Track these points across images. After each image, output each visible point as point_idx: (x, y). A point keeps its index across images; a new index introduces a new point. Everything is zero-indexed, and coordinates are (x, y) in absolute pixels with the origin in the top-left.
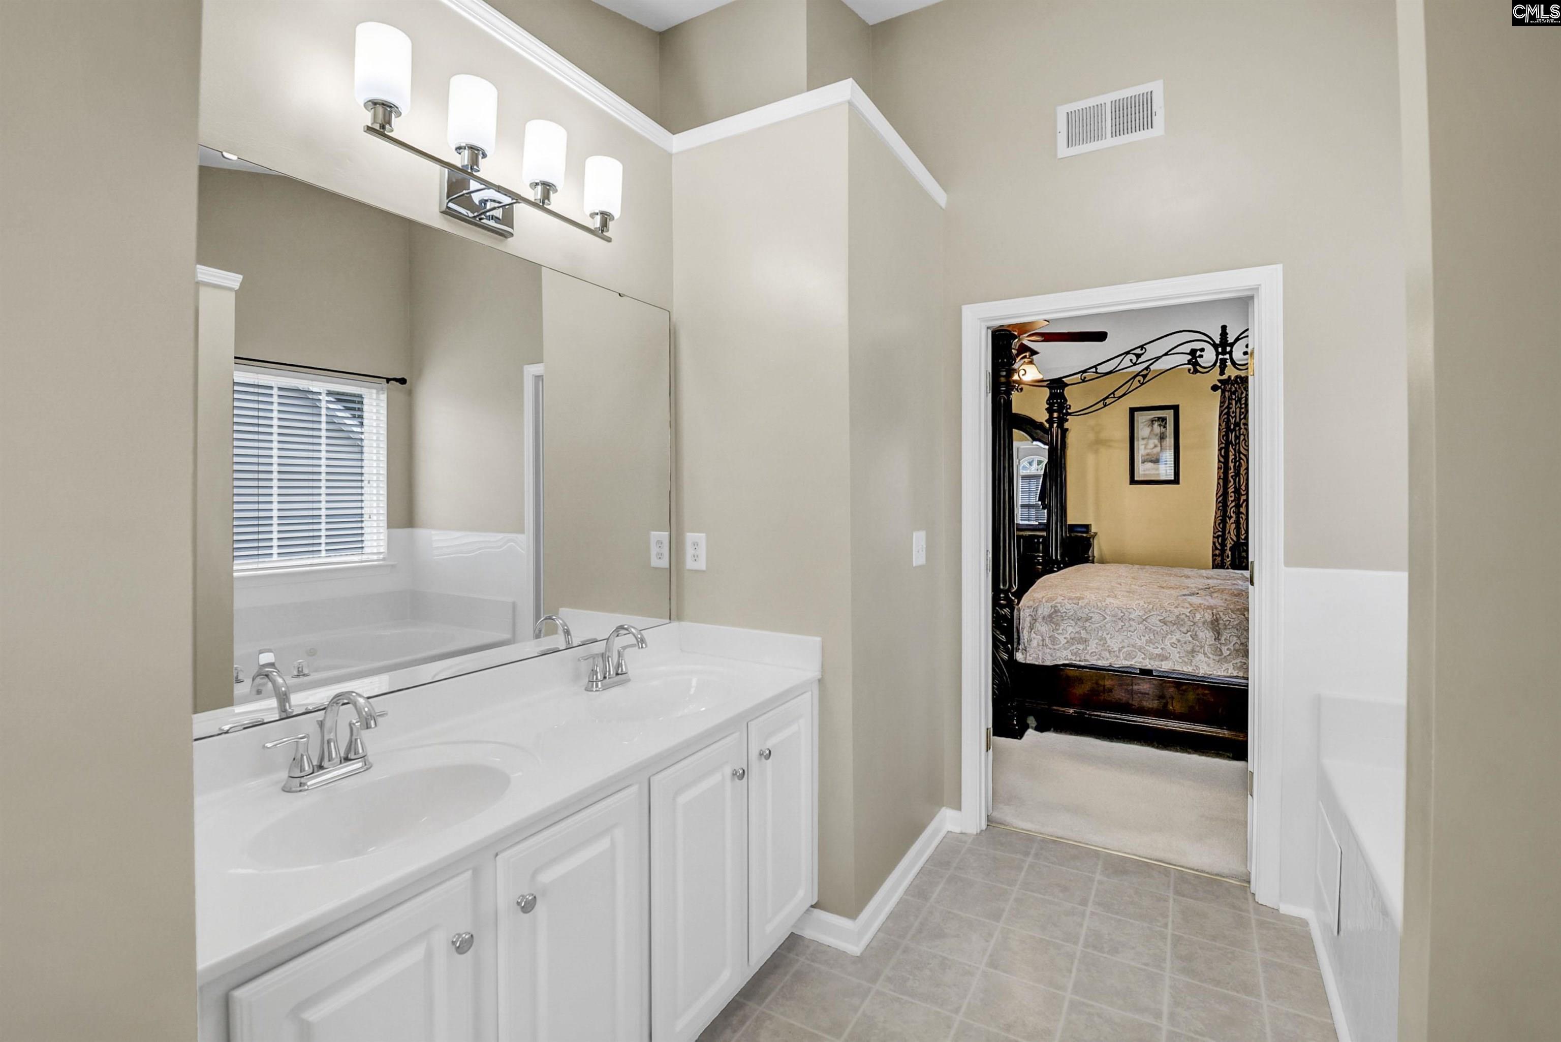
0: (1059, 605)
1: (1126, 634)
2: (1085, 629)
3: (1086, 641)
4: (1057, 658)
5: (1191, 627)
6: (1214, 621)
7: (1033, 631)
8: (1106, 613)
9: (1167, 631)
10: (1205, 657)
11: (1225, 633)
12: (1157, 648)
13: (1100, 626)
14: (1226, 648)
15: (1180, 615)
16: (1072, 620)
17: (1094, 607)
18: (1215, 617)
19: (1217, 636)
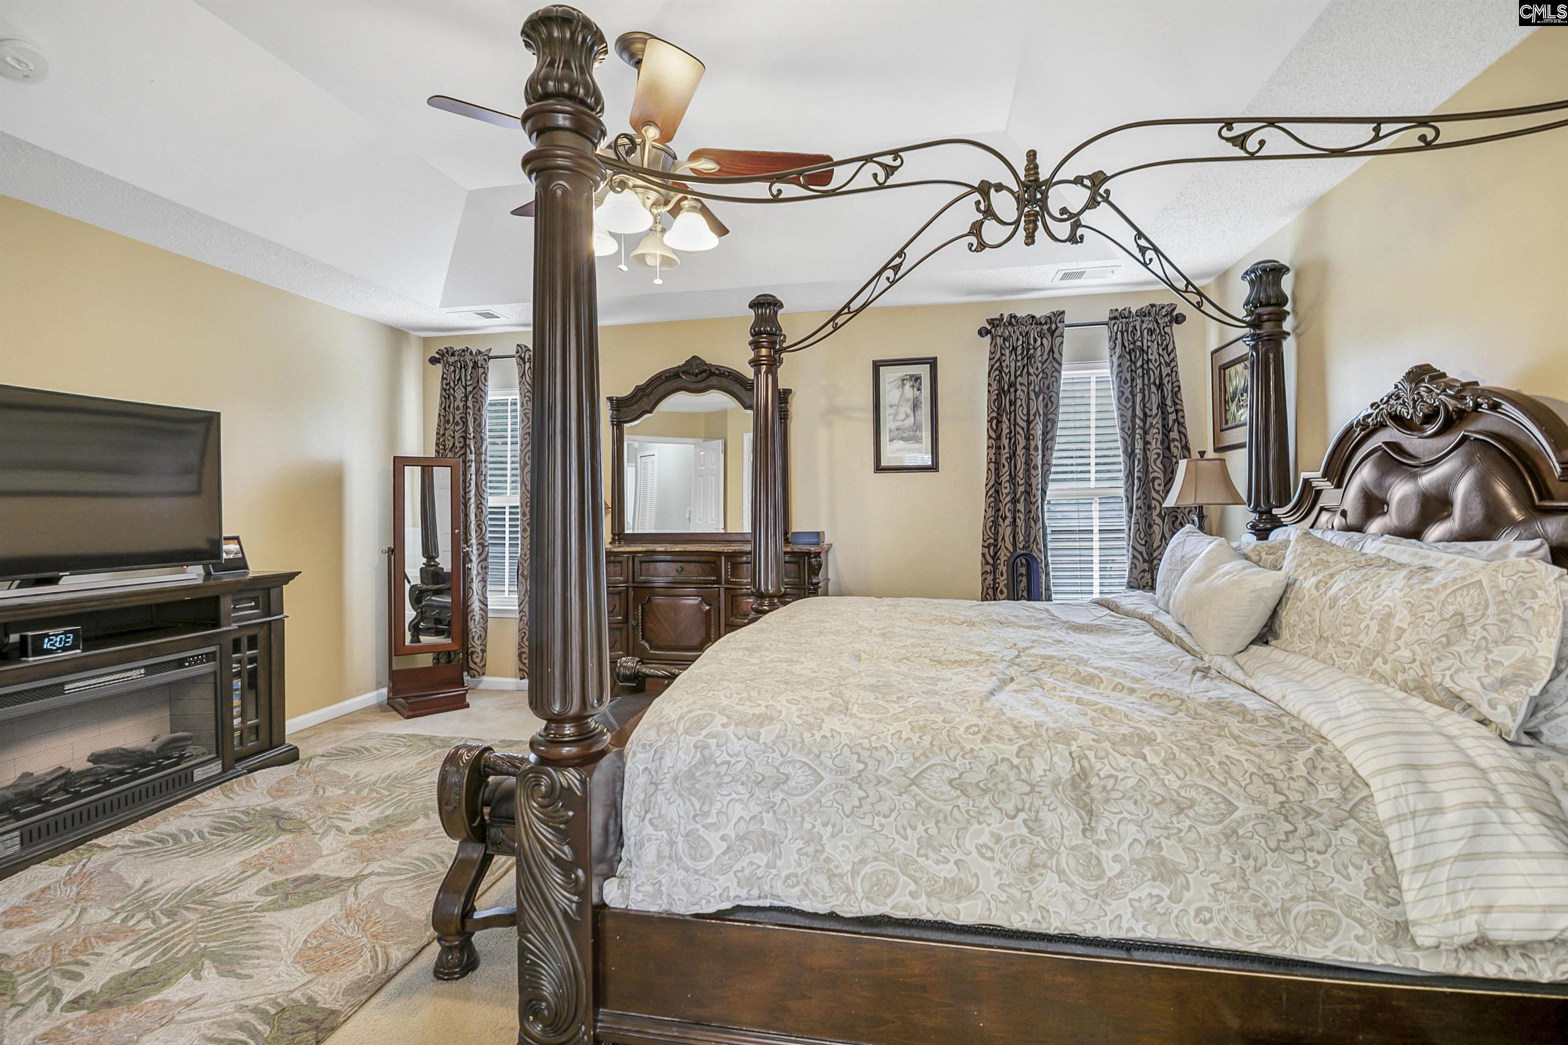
0: (713, 742)
1: (870, 823)
2: (772, 808)
3: (774, 842)
4: (701, 899)
5: (1025, 798)
6: (1078, 779)
7: (649, 816)
8: (821, 763)
9: (967, 812)
10: (1060, 881)
11: (1106, 813)
12: (947, 861)
13: (809, 803)
14: (1111, 854)
15: (996, 763)
16: (743, 784)
17: (794, 746)
18: (1077, 766)
19: (1087, 821)
